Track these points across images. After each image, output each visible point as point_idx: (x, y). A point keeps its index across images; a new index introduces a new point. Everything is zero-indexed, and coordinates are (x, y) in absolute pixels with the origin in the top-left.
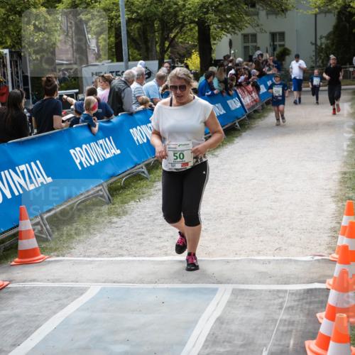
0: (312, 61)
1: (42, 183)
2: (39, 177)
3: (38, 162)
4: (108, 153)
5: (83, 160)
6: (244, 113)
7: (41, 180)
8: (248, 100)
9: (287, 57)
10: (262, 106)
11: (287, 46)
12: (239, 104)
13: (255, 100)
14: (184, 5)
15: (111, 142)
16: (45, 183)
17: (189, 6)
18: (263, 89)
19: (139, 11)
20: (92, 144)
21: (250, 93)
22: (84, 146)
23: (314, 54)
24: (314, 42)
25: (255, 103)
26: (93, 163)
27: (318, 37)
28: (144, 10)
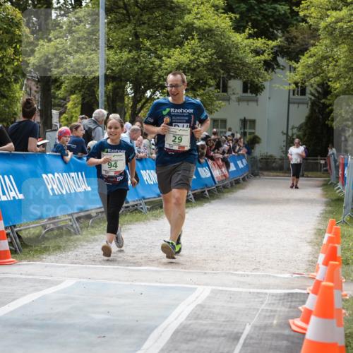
0: (283, 152)
1: (14, 197)
2: (11, 191)
3: (11, 176)
4: (79, 187)
5: (55, 187)
6: (214, 184)
7: (13, 194)
8: (218, 173)
9: (257, 145)
10: (231, 183)
11: (257, 134)
12: (209, 174)
13: (225, 176)
14: (160, 66)
15: (83, 177)
16: (17, 198)
17: (166, 66)
18: (233, 168)
19: (114, 68)
20: (64, 174)
21: (220, 167)
22: (56, 174)
23: (285, 144)
24: (285, 132)
25: (224, 178)
26: (64, 192)
27: (290, 127)
28: (119, 67)
